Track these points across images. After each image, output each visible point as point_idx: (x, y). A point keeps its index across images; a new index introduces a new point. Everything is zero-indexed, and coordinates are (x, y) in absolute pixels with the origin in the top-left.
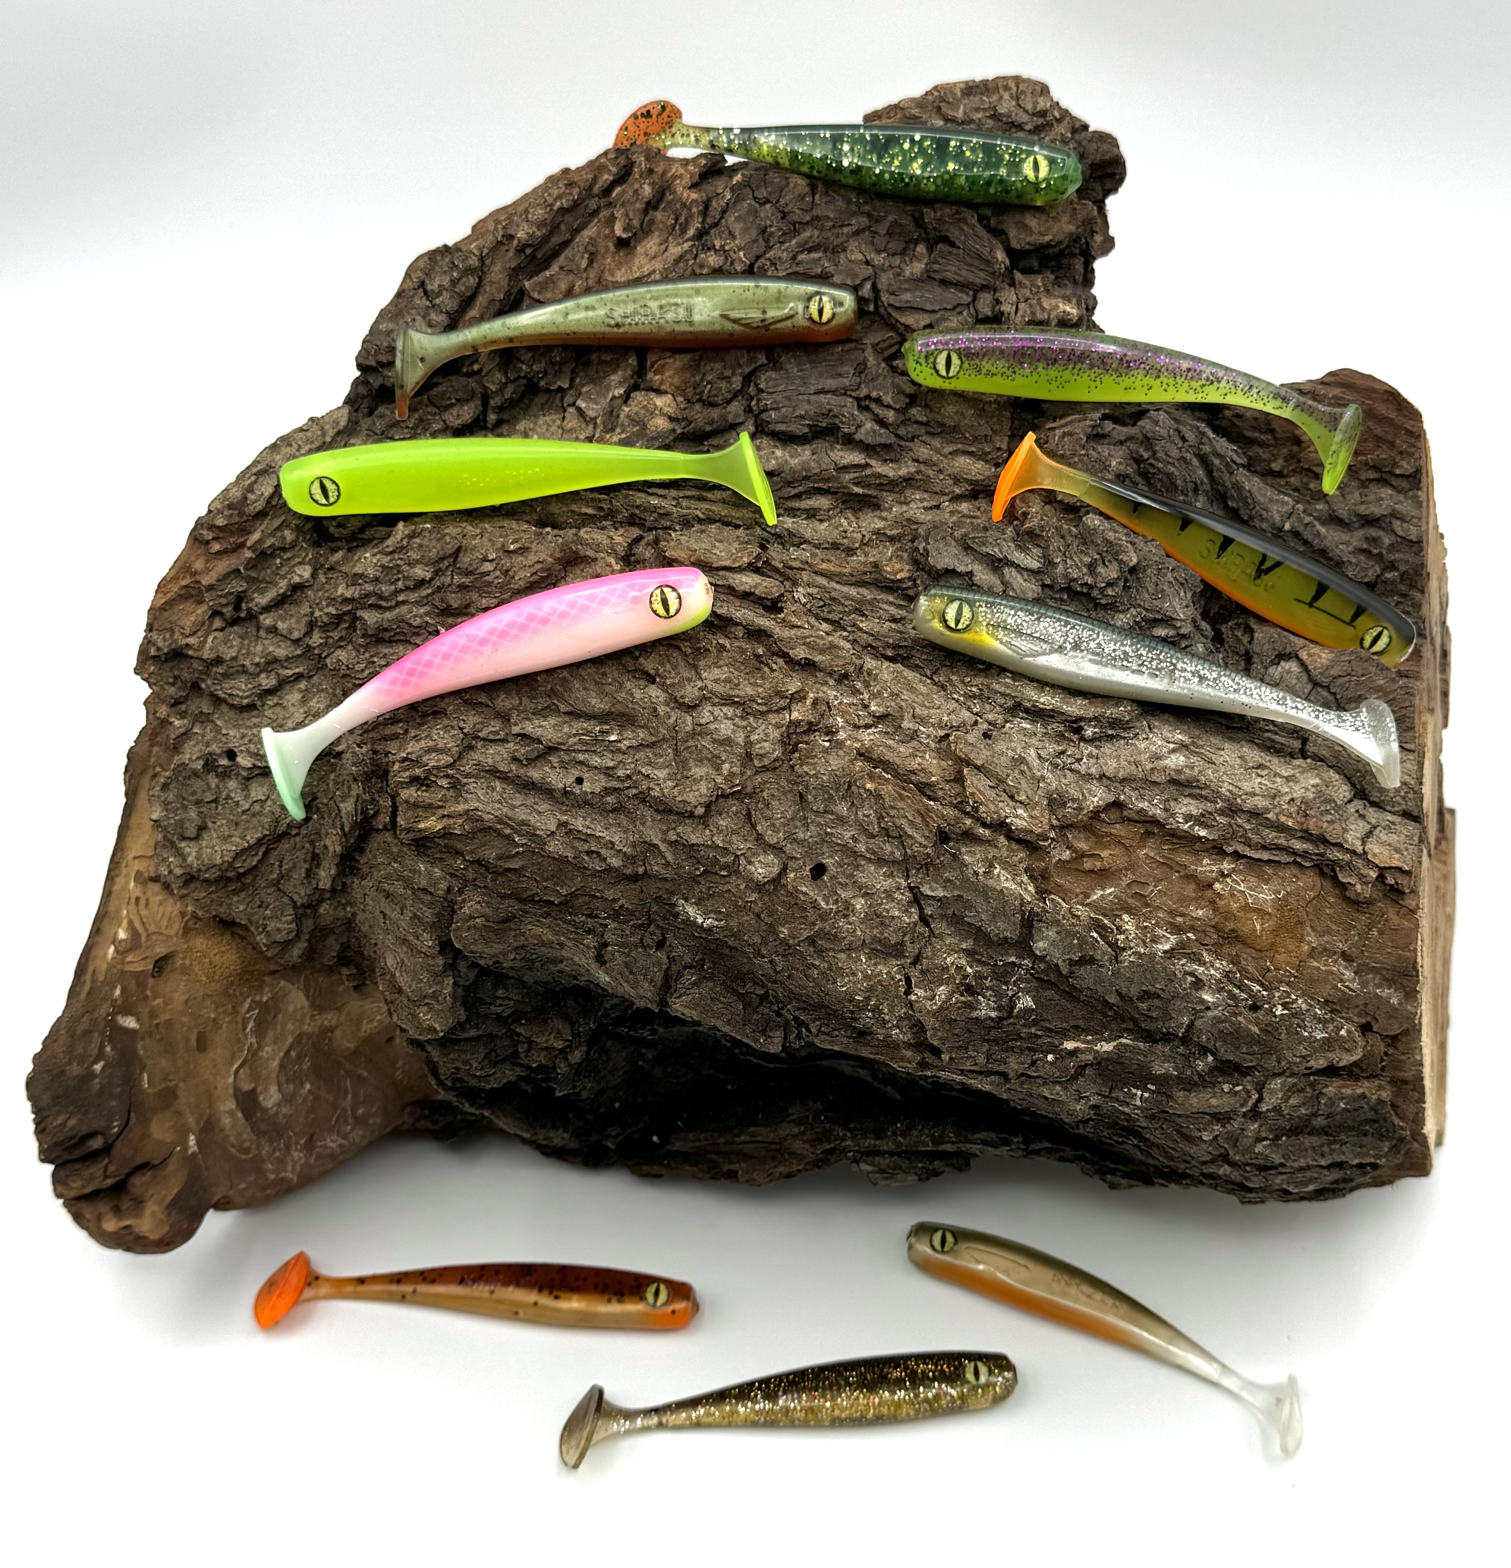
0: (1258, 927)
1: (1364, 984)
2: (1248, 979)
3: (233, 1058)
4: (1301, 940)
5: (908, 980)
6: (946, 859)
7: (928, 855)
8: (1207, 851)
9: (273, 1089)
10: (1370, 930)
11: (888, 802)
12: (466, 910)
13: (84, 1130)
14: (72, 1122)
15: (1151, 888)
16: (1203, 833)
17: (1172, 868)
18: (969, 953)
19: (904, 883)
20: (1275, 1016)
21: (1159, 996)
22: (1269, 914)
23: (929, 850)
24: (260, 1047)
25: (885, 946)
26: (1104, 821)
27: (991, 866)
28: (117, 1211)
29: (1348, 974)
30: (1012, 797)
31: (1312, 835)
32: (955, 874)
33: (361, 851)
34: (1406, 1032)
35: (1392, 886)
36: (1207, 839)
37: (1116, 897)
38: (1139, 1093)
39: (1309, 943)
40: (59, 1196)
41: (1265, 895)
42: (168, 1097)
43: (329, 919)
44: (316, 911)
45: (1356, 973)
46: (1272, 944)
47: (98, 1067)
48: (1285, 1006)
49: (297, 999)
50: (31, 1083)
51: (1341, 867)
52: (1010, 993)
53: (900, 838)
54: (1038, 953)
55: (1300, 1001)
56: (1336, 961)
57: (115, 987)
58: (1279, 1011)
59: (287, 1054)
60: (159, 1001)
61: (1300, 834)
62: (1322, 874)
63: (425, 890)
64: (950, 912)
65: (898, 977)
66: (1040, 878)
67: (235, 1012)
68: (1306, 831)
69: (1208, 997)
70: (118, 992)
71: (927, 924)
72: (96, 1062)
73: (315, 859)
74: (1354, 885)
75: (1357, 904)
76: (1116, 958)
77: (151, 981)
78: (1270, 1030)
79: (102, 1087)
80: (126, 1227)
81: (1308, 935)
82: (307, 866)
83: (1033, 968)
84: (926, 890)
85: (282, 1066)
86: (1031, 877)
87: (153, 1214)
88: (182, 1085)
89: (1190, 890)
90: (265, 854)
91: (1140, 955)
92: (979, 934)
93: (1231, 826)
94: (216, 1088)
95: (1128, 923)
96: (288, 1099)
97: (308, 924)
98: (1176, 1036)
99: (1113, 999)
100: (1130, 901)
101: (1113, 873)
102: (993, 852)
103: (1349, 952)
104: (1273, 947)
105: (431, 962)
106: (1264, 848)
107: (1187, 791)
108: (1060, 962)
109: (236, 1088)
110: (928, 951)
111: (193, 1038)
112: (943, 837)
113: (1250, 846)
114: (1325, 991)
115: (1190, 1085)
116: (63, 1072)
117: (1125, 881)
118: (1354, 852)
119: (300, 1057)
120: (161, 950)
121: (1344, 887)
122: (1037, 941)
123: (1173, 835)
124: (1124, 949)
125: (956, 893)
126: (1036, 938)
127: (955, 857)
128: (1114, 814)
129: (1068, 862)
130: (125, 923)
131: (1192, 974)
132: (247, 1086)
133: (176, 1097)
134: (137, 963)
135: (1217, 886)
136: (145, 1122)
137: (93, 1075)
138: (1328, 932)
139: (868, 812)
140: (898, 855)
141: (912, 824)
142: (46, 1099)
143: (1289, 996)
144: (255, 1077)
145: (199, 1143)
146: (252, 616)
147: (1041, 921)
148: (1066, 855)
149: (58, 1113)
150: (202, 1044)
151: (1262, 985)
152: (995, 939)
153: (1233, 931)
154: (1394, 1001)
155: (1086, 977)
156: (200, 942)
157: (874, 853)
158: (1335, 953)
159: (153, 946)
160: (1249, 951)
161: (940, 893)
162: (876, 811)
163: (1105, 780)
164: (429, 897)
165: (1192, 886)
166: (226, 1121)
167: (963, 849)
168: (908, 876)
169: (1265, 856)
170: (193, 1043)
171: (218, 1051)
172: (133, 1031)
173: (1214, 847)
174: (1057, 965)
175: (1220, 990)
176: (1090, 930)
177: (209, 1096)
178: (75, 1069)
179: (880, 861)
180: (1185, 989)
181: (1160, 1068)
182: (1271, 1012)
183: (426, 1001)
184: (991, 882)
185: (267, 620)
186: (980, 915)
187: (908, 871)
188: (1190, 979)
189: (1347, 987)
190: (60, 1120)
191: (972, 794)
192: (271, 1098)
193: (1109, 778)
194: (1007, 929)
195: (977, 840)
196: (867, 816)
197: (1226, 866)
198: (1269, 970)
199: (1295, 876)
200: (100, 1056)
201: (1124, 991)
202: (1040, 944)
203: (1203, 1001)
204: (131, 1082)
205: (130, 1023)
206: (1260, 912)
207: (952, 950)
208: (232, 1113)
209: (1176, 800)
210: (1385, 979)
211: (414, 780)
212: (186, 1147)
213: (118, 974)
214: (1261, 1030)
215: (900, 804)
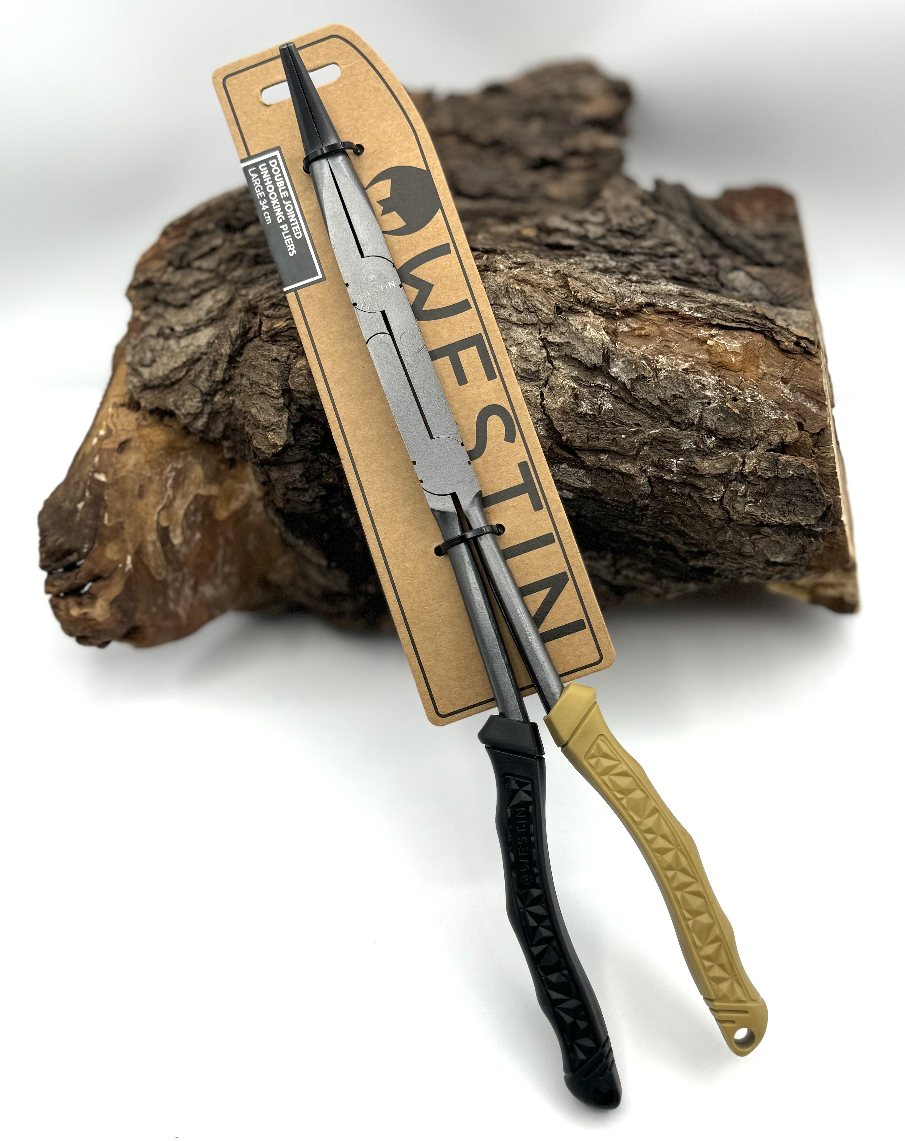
0: (733, 360)
1: (796, 398)
2: (731, 385)
3: (158, 503)
4: (758, 367)
5: (542, 395)
6: (560, 321)
7: (551, 318)
8: (701, 326)
9: (179, 531)
10: (795, 368)
11: (528, 294)
12: (298, 366)
13: (67, 547)
14: (61, 540)
15: (673, 344)
16: (699, 315)
17: (684, 336)
18: (575, 379)
19: (538, 336)
20: (747, 403)
21: (681, 397)
22: (738, 353)
23: (551, 316)
24: (174, 498)
25: (528, 373)
26: (646, 313)
27: (585, 325)
28: (80, 605)
29: (786, 391)
30: (595, 290)
31: (758, 314)
32: (566, 329)
33: (240, 354)
34: (823, 430)
35: (804, 348)
36: (702, 319)
37: (654, 348)
38: (675, 461)
39: (763, 370)
40: (47, 592)
41: (736, 345)
42: (117, 530)
43: (220, 405)
44: (212, 399)
45: (790, 390)
46: (742, 368)
47: (80, 506)
48: (752, 397)
49: (197, 472)
50: (41, 515)
51: (776, 333)
52: (599, 403)
53: (535, 311)
54: (613, 375)
55: (760, 396)
56: (778, 383)
57: (95, 456)
58: (749, 400)
59: (188, 507)
60: (119, 466)
61: (751, 314)
62: (766, 336)
63: (276, 360)
64: (564, 354)
65: (537, 393)
66: (614, 334)
67: (161, 474)
68: (755, 312)
69: (708, 393)
70: (97, 459)
71: (551, 362)
72: (79, 502)
73: (215, 363)
74: (783, 342)
75: (786, 352)
76: (657, 375)
77: (116, 454)
78: (746, 411)
79: (81, 519)
80: (86, 614)
81: (762, 365)
82: (210, 369)
83: (611, 389)
84: (550, 339)
85: (186, 515)
86: (607, 333)
87: (101, 606)
88: (127, 521)
89: (695, 345)
90: (187, 372)
91: (670, 372)
92: (579, 363)
93: (714, 312)
94: (146, 523)
95: (662, 359)
96: (186, 541)
97: (208, 409)
98: (693, 424)
99: (656, 403)
100: (662, 349)
101: (652, 338)
102: (585, 319)
103: (785, 377)
104: (743, 369)
105: (276, 402)
106: (733, 321)
107: (689, 299)
108: (626, 381)
109: (158, 523)
110: (552, 378)
111: (137, 488)
112: (558, 310)
113: (725, 320)
114: (775, 396)
115: (705, 454)
116: (60, 507)
117: (658, 341)
118: (782, 327)
119: (196, 510)
120: (123, 438)
121: (777, 343)
122: (613, 367)
123: (683, 318)
124: (661, 370)
125: (566, 340)
126: (611, 365)
127: (565, 320)
128: (650, 309)
129: (627, 332)
130: (104, 427)
131: (698, 382)
132: (164, 523)
133: (123, 528)
134: (110, 444)
135: (709, 342)
136: (103, 545)
137: (76, 510)
138: (772, 365)
139: (518, 300)
140: (535, 320)
141: (541, 303)
142: (48, 524)
143: (754, 393)
144: (170, 518)
145: (133, 562)
146: (189, 265)
147: (614, 354)
148: (626, 329)
149: (54, 534)
150: (141, 495)
151: (738, 387)
152: (589, 366)
153: (720, 362)
154: (815, 411)
155: (641, 392)
156: (146, 431)
157: (521, 321)
158: (778, 379)
159: (119, 436)
160: (730, 373)
161: (558, 340)
162: (522, 300)
163: (644, 294)
164: (277, 363)
165: (696, 344)
166: (150, 548)
167: (570, 319)
168: (540, 333)
169: (734, 325)
170: (136, 492)
171: (151, 499)
172: (103, 483)
173: (706, 324)
174: (624, 384)
175: (715, 390)
176: (641, 359)
177: (141, 527)
178: (67, 505)
179: (525, 325)
180: (696, 390)
181: (687, 444)
182: (745, 400)
183: (273, 427)
184: (586, 334)
185: (197, 264)
186: (581, 352)
187: (540, 330)
188: (698, 385)
189: (786, 397)
190: (55, 537)
191: (573, 288)
192: (177, 540)
193: (647, 293)
194: (595, 359)
195: (577, 312)
196: (517, 302)
197: (713, 332)
198: (742, 382)
199: (751, 336)
200: (82, 498)
201: (662, 396)
202: (614, 370)
203: (706, 397)
204: (98, 517)
205: (102, 478)
206: (735, 354)
207: (565, 377)
208: (154, 543)
209: (683, 302)
210: (807, 396)
211: (273, 305)
212: (125, 565)
213: (99, 450)
214: (740, 411)
215: (536, 295)
